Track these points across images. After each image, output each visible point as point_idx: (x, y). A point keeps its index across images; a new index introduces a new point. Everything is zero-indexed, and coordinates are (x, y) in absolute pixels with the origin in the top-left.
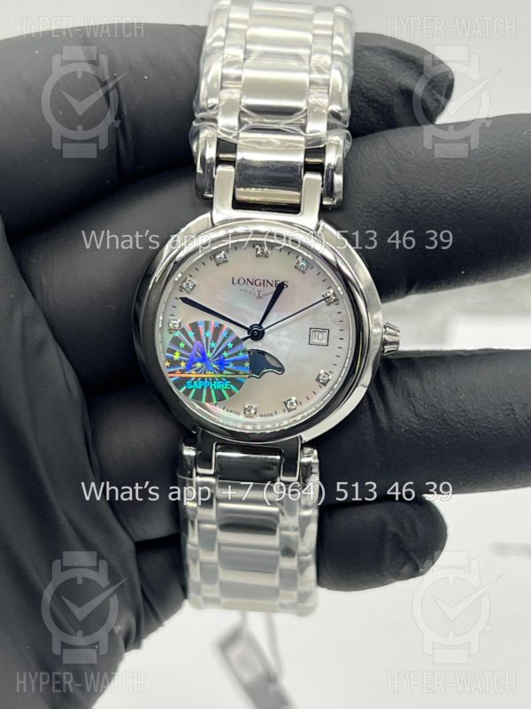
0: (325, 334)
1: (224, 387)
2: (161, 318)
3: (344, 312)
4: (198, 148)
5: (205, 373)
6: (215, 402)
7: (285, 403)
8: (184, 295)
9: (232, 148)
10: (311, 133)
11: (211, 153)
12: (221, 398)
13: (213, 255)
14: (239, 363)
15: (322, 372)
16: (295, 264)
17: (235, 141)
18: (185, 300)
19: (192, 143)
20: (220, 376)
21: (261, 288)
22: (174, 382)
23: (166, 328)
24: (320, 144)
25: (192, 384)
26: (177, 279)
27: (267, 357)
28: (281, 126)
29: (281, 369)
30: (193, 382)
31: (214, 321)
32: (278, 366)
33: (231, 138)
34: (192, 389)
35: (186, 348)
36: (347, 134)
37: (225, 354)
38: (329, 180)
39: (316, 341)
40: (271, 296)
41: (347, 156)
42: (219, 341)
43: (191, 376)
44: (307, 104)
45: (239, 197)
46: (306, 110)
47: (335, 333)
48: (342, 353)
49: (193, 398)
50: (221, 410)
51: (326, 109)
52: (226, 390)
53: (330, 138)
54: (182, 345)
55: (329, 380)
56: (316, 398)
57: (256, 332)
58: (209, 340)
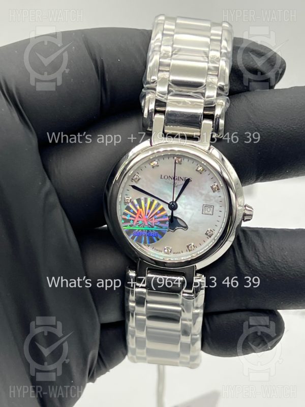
0: (212, 209)
2: (120, 197)
3: (222, 197)
4: (145, 103)
5: (144, 227)
6: (148, 244)
7: (188, 247)
8: (134, 184)
9: (164, 104)
10: (207, 98)
11: (152, 106)
12: (152, 241)
15: (209, 230)
16: (196, 168)
17: (165, 101)
18: (134, 187)
20: (152, 229)
21: (177, 181)
22: (126, 232)
23: (123, 202)
26: (130, 175)
27: (178, 220)
28: (191, 94)
29: (186, 227)
30: (137, 232)
32: (185, 226)
33: (163, 100)
35: (134, 213)
36: (227, 99)
37: (156, 217)
38: (217, 124)
39: (206, 212)
40: (183, 185)
42: (152, 210)
43: (136, 228)
44: (206, 82)
45: (166, 131)
46: (205, 85)
47: (217, 207)
48: (221, 219)
49: (136, 241)
50: (152, 249)
51: (217, 85)
52: (155, 237)
53: (218, 101)
54: (132, 211)
55: (213, 234)
56: (205, 244)
57: (173, 205)
58: (147, 208)
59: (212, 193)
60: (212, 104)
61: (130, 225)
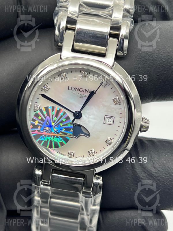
0: (112, 119)
1: (58, 141)
2: (30, 103)
3: (123, 109)
4: (57, 21)
5: (50, 133)
6: (54, 148)
7: (89, 152)
8: (43, 93)
9: (74, 22)
10: (114, 18)
11: (63, 24)
12: (57, 146)
13: (59, 74)
14: (67, 129)
15: (109, 138)
16: (100, 82)
17: (76, 19)
18: (43, 96)
19: (54, 18)
20: (57, 135)
21: (82, 93)
22: (34, 136)
23: (33, 109)
24: (118, 24)
25: (43, 138)
26: (40, 84)
27: (82, 129)
28: (100, 14)
29: (88, 135)
30: (43, 137)
31: (57, 107)
32: (87, 133)
33: (74, 17)
34: (43, 141)
35: (42, 119)
36: (132, 21)
37: (61, 124)
38: (121, 44)
39: (107, 122)
40: (87, 97)
41: (131, 31)
42: (58, 118)
43: (43, 134)
44: (114, 4)
45: (75, 47)
46: (113, 7)
47: (117, 119)
48: (120, 130)
49: (43, 145)
50: (56, 153)
51: (123, 7)
52: (60, 142)
53: (124, 22)
54: (40, 118)
55: (112, 142)
56: (105, 151)
57: (77, 115)
58: (54, 116)
59: (113, 106)
60: (118, 23)
61: (37, 131)
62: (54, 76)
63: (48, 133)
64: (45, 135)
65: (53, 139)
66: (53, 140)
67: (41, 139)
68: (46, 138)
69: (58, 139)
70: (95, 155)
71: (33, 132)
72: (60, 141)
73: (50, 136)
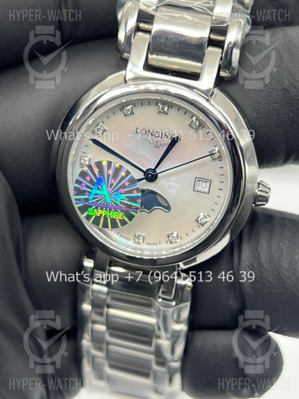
0: (208, 184)
1: (118, 217)
2: (74, 153)
3: (225, 168)
4: (122, 17)
5: (104, 204)
6: (110, 228)
7: (169, 236)
9: (150, 18)
10: (217, 13)
13: (122, 107)
14: (133, 199)
15: (201, 214)
16: (189, 123)
17: (153, 13)
18: (96, 142)
19: (118, 11)
20: (116, 207)
22: (79, 208)
23: (78, 163)
25: (93, 211)
26: (90, 122)
29: (168, 208)
30: (94, 209)
33: (150, 11)
34: (92, 216)
35: (91, 181)
37: (122, 190)
38: (228, 58)
39: (200, 188)
40: (167, 146)
42: (118, 179)
43: (92, 204)
45: (151, 62)
47: (216, 183)
48: (220, 201)
49: (92, 223)
50: (116, 235)
52: (119, 220)
55: (206, 222)
56: (194, 235)
57: (150, 175)
58: (111, 177)
60: (223, 23)
61: (84, 199)
62: (113, 110)
63: (100, 203)
64: (97, 208)
65: (108, 214)
66: (109, 216)
67: (91, 213)
68: (98, 212)
69: (117, 214)
70: (178, 241)
71: (77, 201)
72: (120, 218)
73: (104, 209)
